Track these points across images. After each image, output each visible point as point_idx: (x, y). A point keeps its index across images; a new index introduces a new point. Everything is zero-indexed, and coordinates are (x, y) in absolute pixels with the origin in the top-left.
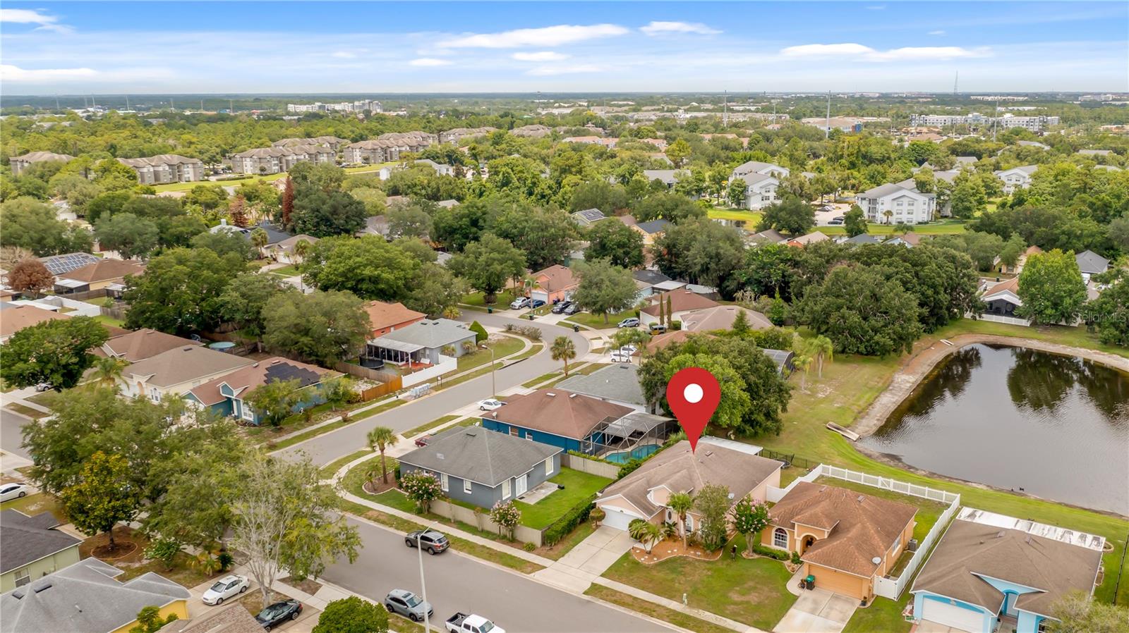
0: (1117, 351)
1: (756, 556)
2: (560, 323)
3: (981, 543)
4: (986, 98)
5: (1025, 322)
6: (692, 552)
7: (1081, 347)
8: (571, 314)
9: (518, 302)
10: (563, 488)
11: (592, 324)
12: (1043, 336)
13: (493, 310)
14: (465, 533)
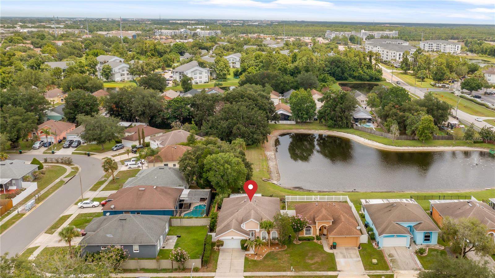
0: (335, 130)
1: (300, 242)
2: (73, 153)
3: (390, 210)
4: (177, 22)
5: (293, 122)
6: (273, 248)
7: (320, 130)
8: (76, 147)
9: (37, 145)
10: (180, 237)
11: (94, 151)
12: (304, 127)
13: (22, 151)
14: (151, 274)
